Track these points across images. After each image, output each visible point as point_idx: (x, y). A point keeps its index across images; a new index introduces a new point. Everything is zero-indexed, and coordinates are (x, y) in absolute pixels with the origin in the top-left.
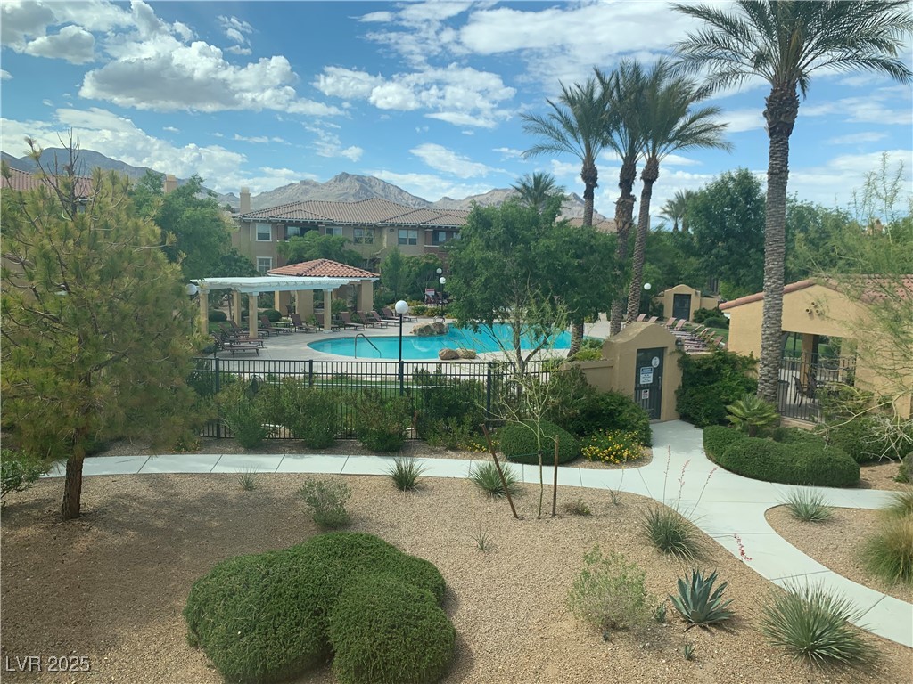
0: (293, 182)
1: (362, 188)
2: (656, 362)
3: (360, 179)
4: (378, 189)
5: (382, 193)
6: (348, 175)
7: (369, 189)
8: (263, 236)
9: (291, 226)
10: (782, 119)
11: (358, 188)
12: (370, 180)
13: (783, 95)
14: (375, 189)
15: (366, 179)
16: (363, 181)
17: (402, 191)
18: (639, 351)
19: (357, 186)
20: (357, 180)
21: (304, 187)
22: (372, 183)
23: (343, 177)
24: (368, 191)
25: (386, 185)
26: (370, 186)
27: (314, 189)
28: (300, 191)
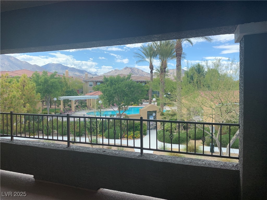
0: (113, 70)
1: (131, 71)
2: (154, 114)
3: (131, 68)
4: (136, 71)
5: (137, 72)
6: (127, 67)
7: (134, 71)
8: (91, 85)
9: (98, 82)
10: (178, 53)
11: (130, 71)
12: (134, 68)
13: (177, 47)
14: (135, 71)
15: (133, 68)
16: (132, 69)
17: (143, 71)
18: (148, 112)
19: (130, 70)
20: (130, 68)
21: (116, 71)
22: (134, 69)
23: (126, 68)
24: (133, 71)
25: (138, 70)
26: (134, 70)
27: (118, 72)
28: (115, 72)
